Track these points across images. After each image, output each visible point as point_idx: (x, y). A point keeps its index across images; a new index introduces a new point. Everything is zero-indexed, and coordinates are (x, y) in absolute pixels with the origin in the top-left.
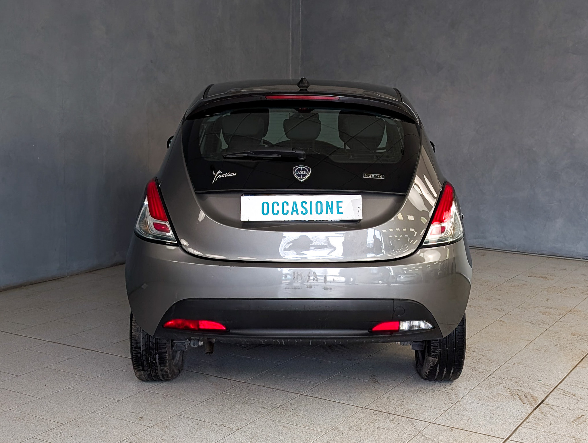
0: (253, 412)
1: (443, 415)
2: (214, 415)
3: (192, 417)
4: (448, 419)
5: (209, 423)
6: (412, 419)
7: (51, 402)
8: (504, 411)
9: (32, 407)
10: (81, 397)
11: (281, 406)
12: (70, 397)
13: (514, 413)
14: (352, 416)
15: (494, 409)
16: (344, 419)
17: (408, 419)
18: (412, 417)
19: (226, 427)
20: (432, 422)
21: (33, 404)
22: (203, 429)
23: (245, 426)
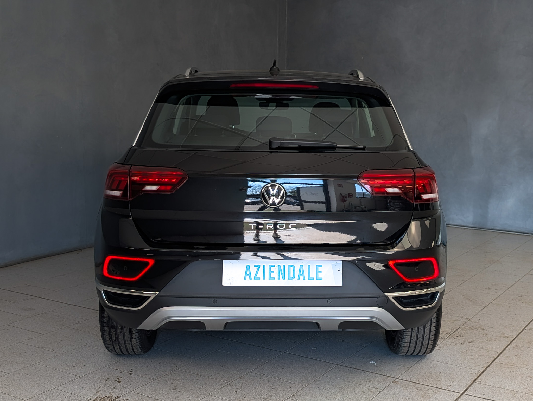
0: (243, 367)
1: (407, 371)
3: (191, 371)
4: (412, 375)
5: (205, 377)
6: (380, 375)
7: (70, 357)
8: (460, 368)
9: (55, 362)
10: (96, 353)
11: (267, 362)
12: (87, 354)
13: (469, 370)
15: (452, 367)
16: (321, 375)
17: (376, 375)
20: (397, 378)
21: (55, 359)
22: (199, 382)
23: (236, 380)
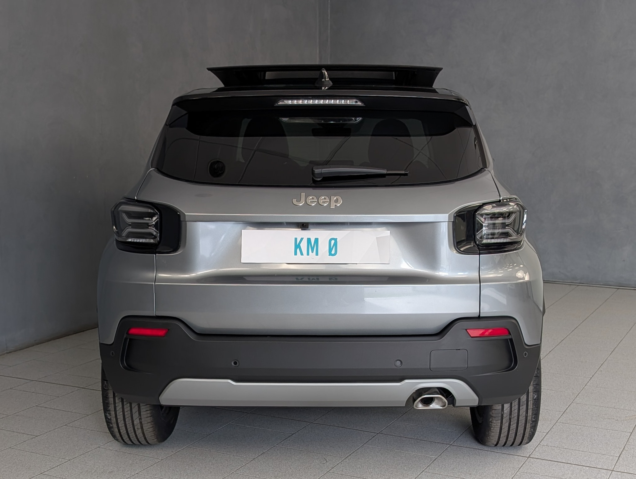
1: (618, 461)
4: (628, 466)
6: (589, 468)
14: (521, 466)
17: (584, 467)
18: (588, 465)
20: (612, 469)
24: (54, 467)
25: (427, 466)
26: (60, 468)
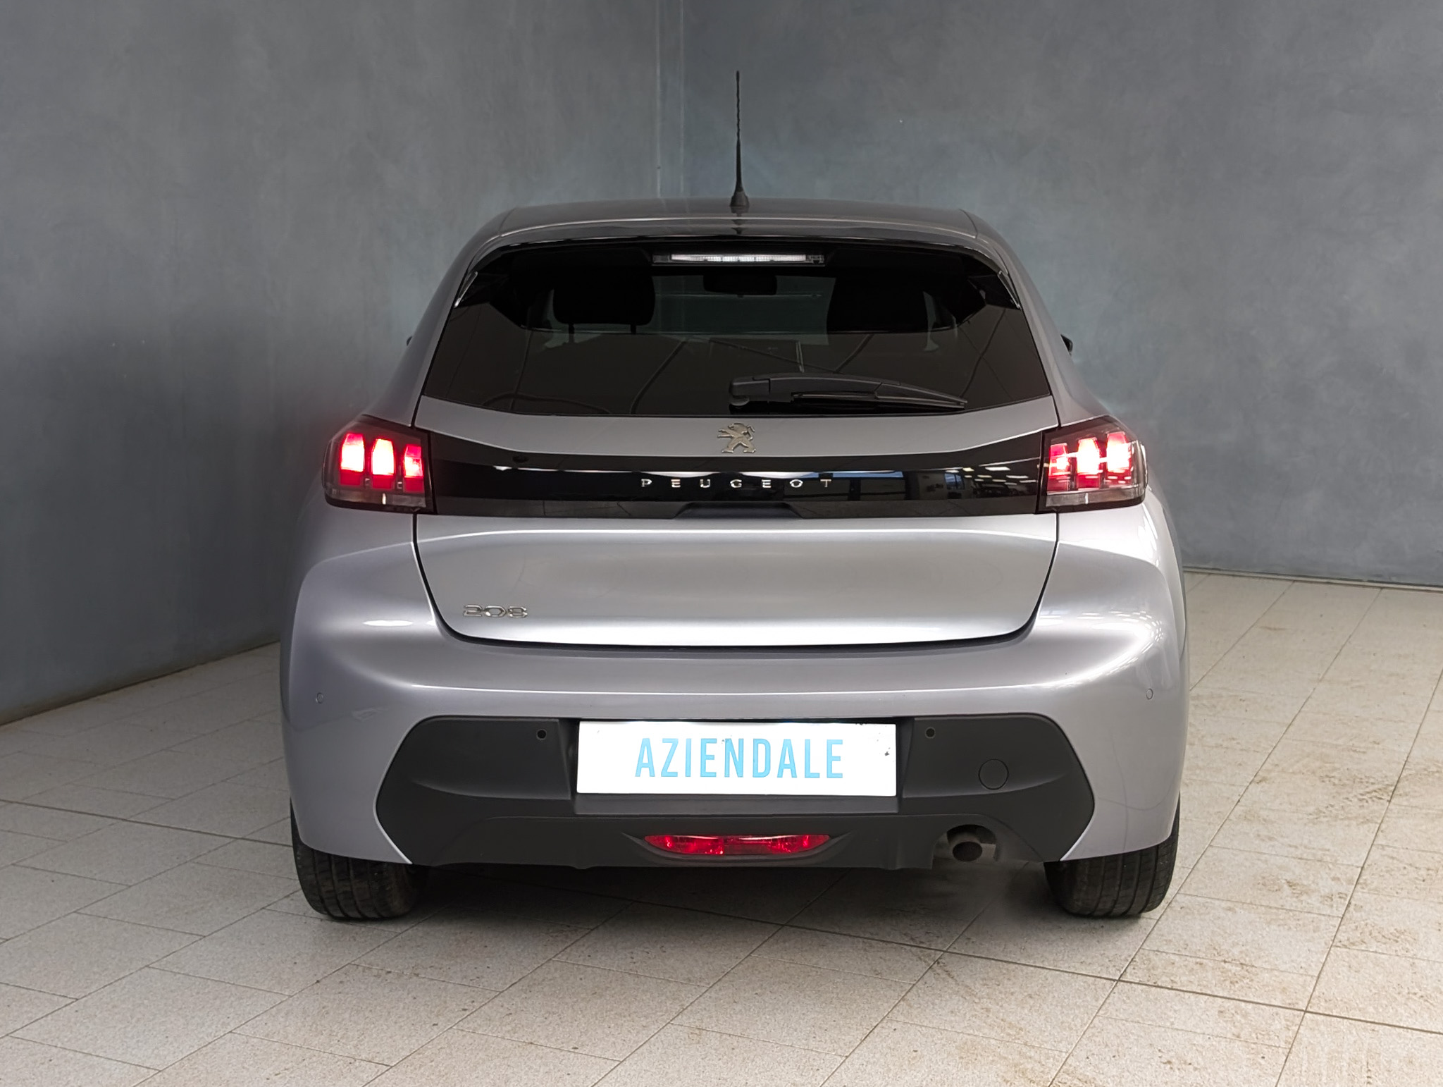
2: (763, 1018)
3: (712, 1027)
5: (765, 1043)
14: (1103, 1004)
19: (814, 1053)
22: (757, 1060)
24: (39, 1019)
25: (894, 1005)
26: (52, 1020)
